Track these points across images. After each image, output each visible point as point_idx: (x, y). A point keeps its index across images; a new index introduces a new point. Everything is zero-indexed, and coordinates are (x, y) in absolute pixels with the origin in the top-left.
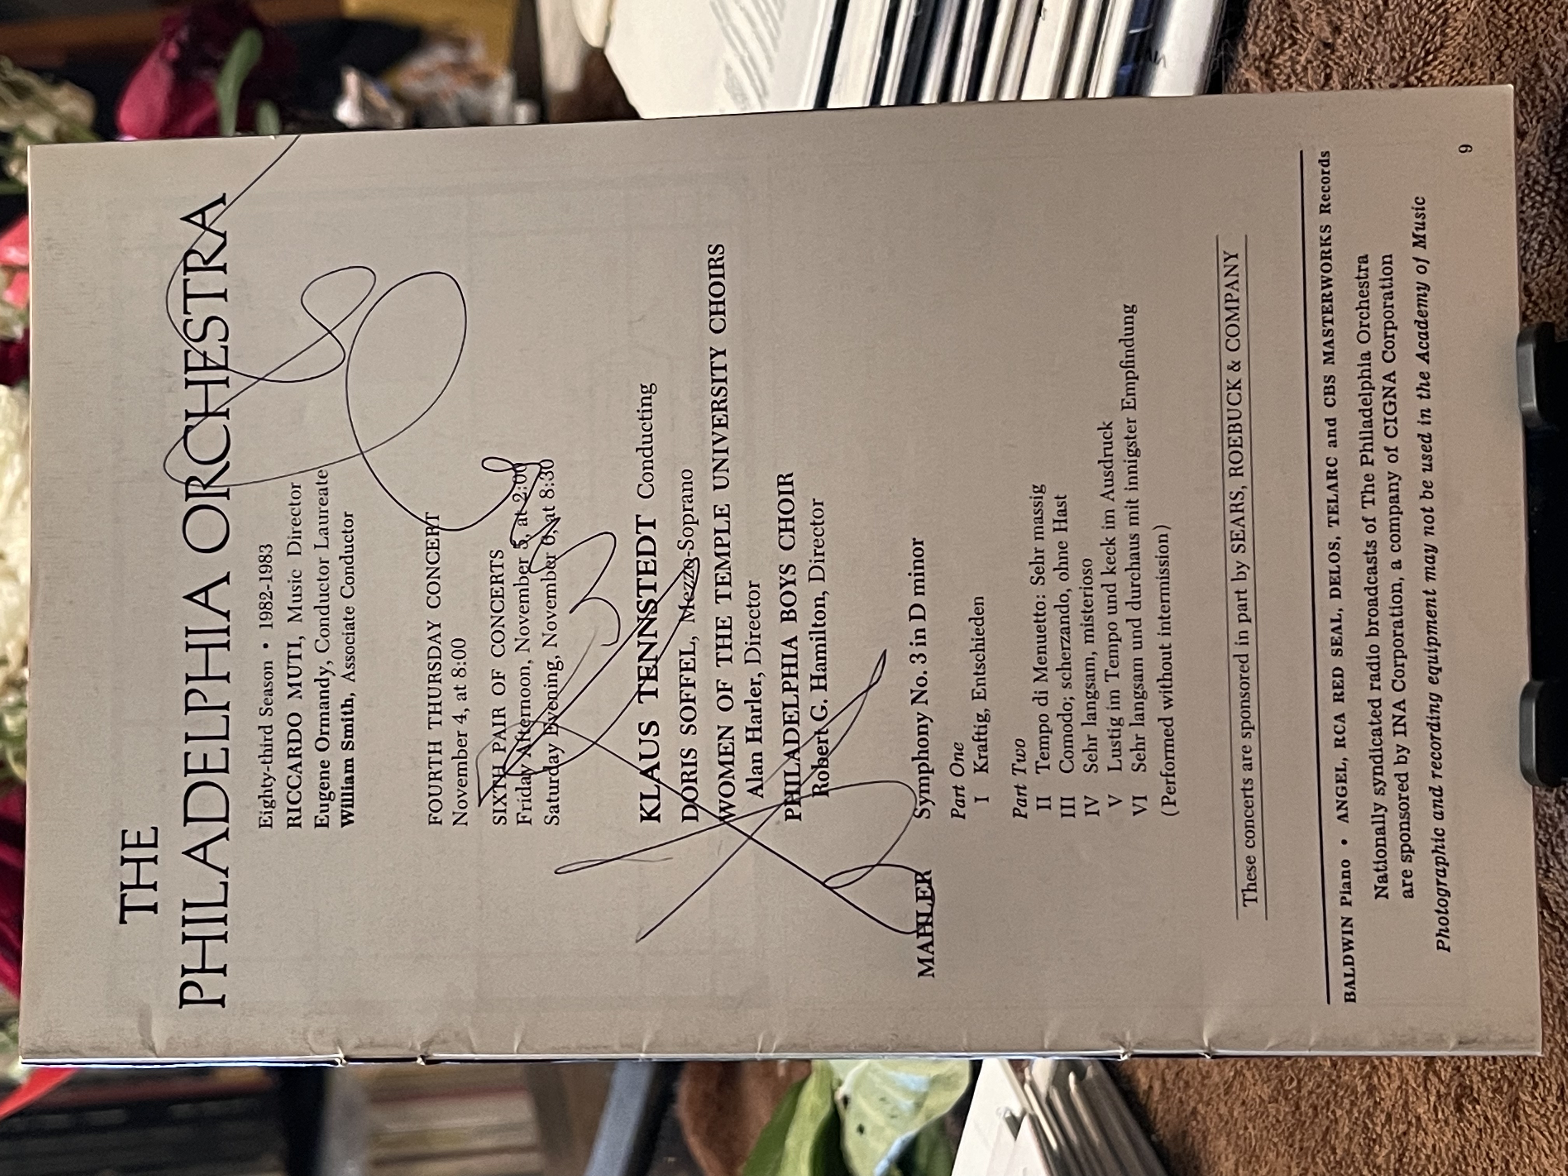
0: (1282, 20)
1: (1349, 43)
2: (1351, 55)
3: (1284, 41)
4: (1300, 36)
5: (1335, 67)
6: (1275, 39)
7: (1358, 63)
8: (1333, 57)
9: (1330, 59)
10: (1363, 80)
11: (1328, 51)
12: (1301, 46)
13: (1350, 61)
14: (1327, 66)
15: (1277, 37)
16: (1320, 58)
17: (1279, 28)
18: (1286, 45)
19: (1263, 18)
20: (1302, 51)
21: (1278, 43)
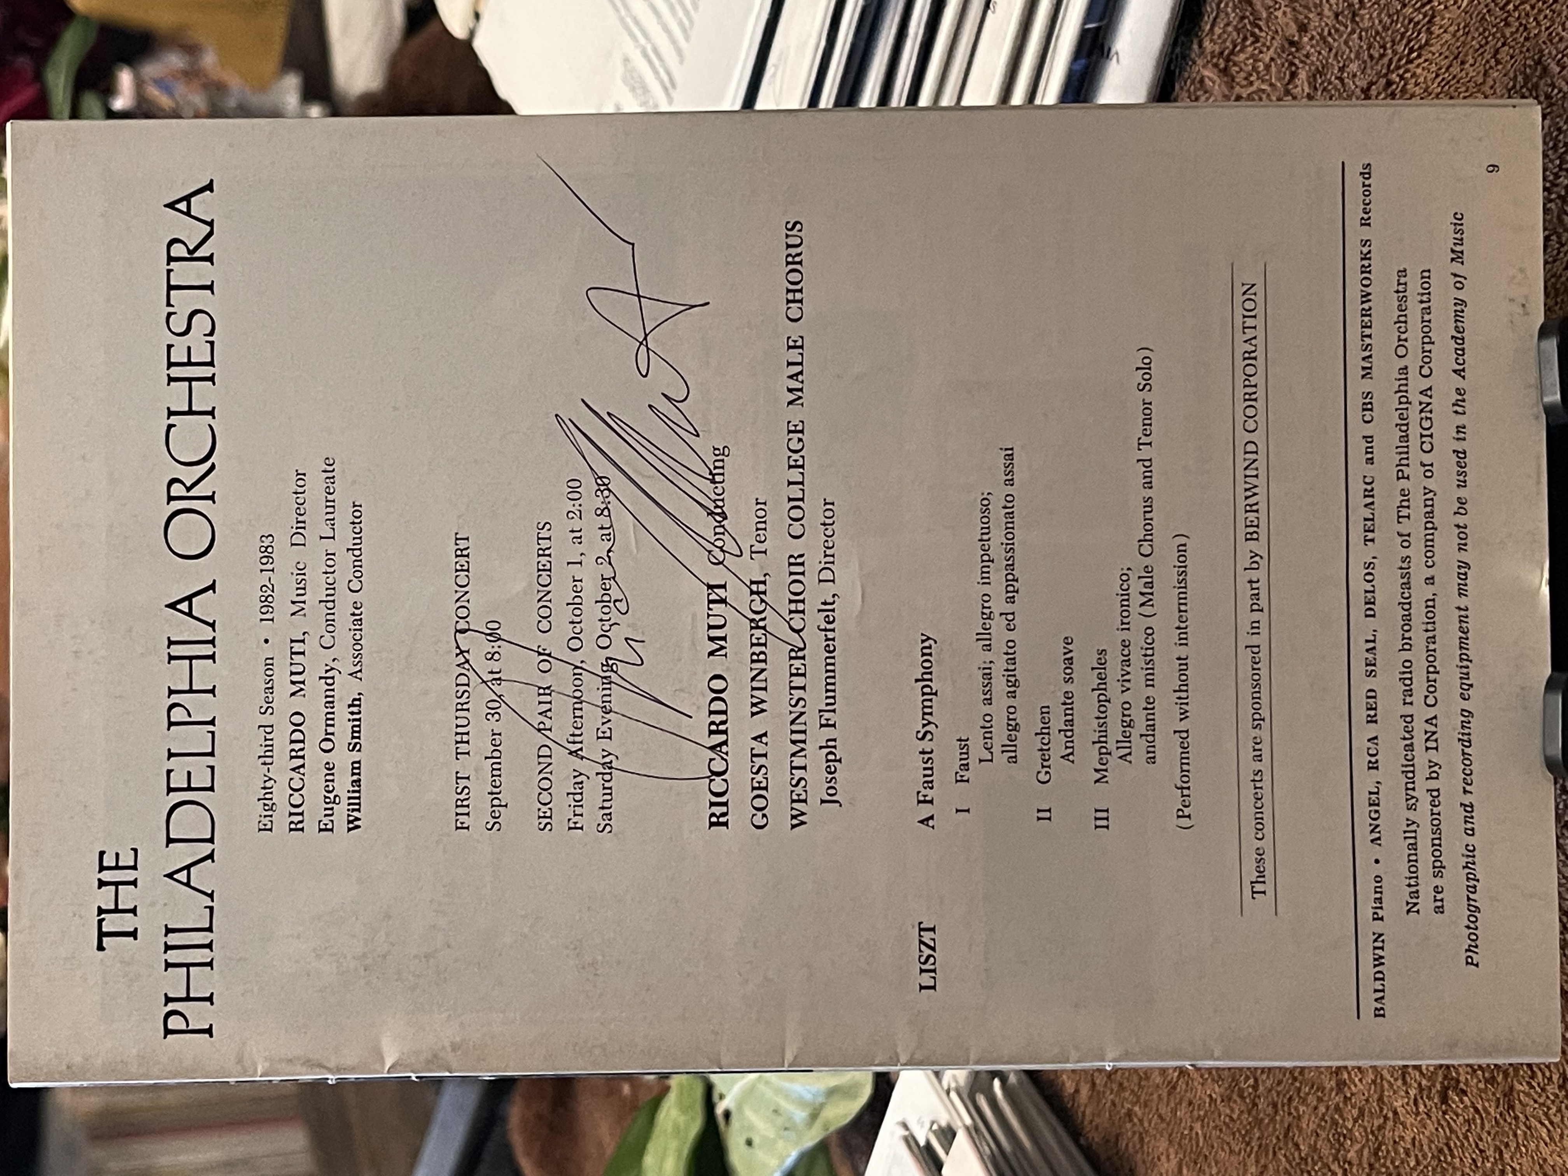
0: (1242, 18)
1: (1317, 42)
2: (1320, 53)
3: (1245, 39)
4: (1263, 34)
5: (1301, 65)
6: (1236, 37)
7: (1327, 61)
8: (1297, 55)
9: (1294, 57)
10: (1333, 78)
11: (1293, 50)
12: (1264, 45)
13: (1318, 59)
14: (1292, 64)
15: (1239, 34)
16: (1284, 56)
17: (1240, 26)
18: (1248, 43)
19: (1222, 15)
20: (1265, 49)
21: (1239, 40)
